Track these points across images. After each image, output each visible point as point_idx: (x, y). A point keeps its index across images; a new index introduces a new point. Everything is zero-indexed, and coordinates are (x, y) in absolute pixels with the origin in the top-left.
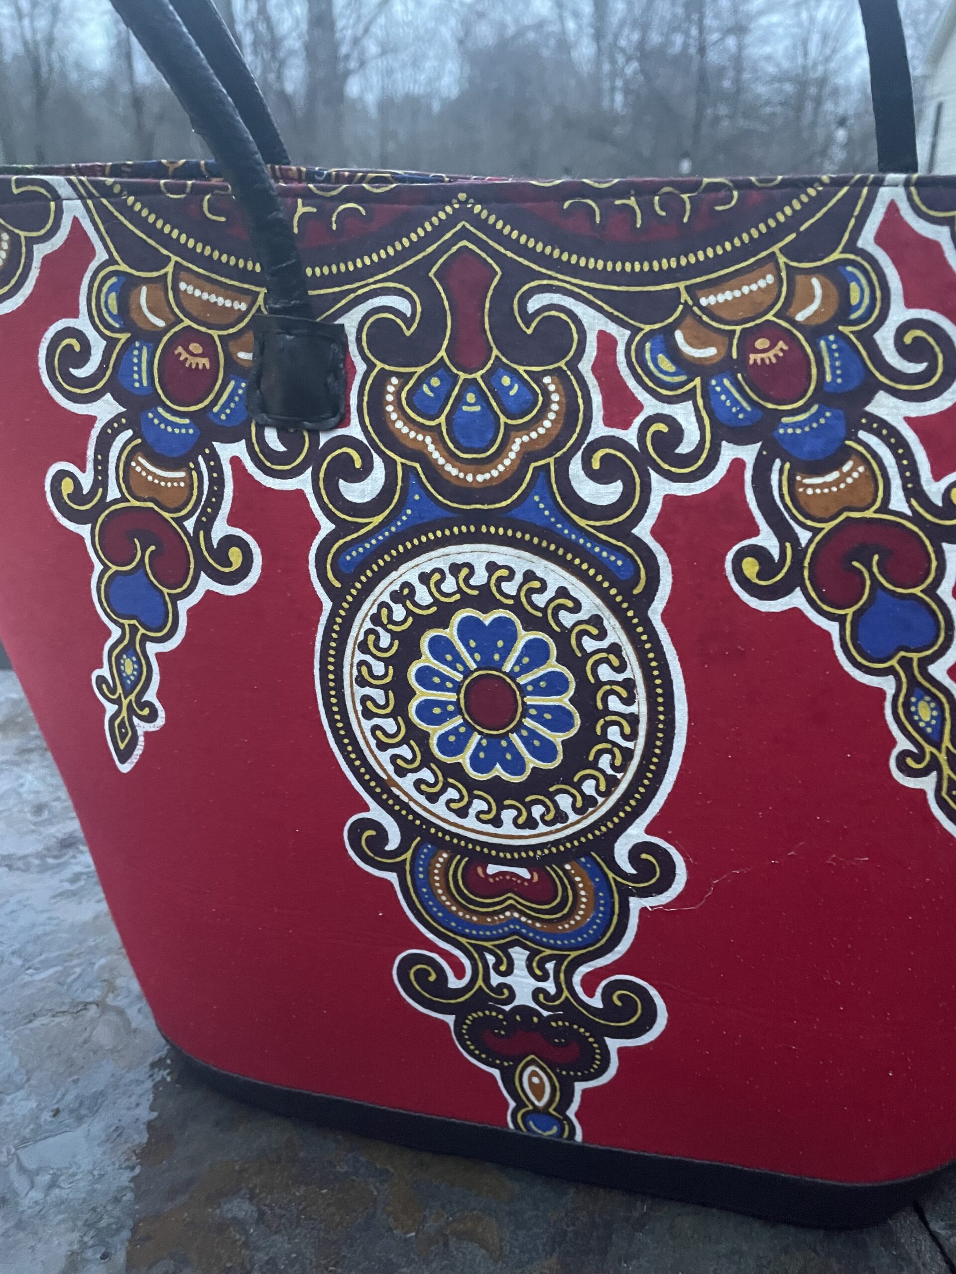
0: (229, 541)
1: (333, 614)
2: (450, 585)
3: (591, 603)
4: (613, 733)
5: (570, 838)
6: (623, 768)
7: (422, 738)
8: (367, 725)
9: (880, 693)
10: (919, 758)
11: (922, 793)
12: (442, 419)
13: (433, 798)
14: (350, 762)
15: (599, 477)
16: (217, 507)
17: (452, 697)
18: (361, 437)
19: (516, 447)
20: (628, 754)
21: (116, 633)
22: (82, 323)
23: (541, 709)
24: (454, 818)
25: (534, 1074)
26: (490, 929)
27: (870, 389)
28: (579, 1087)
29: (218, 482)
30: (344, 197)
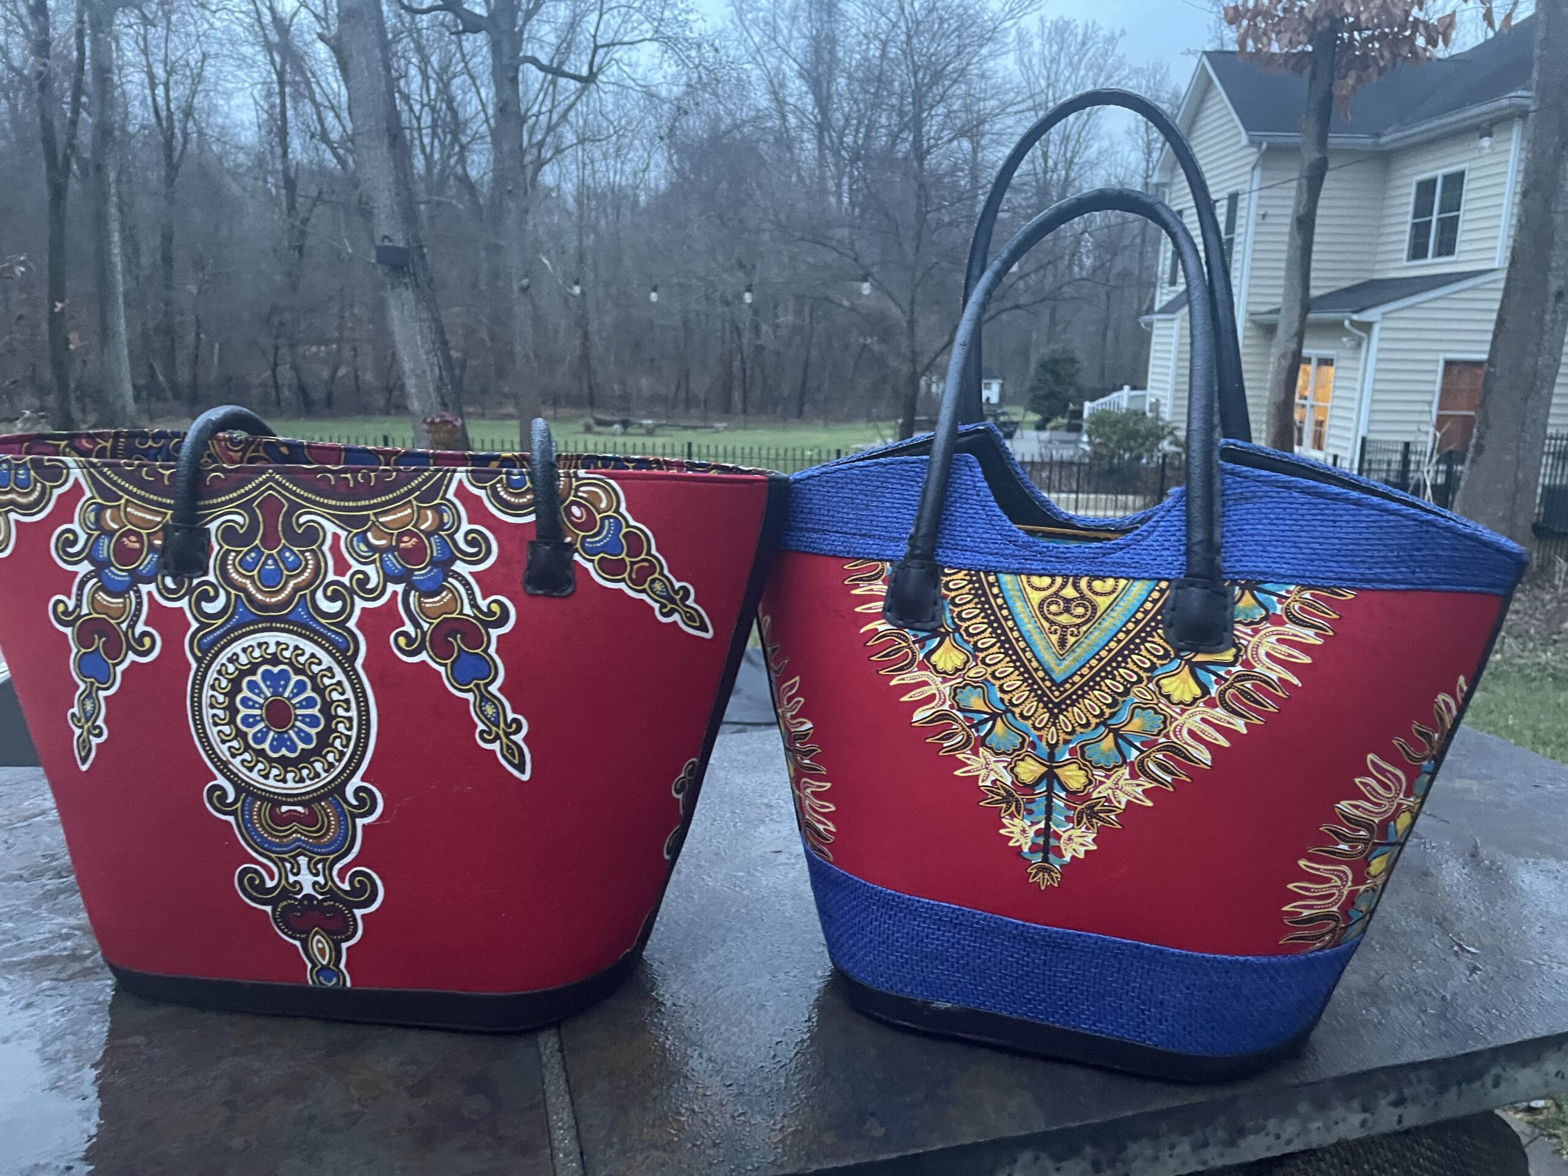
0: (145, 634)
1: (198, 670)
2: (257, 653)
3: (327, 660)
4: (341, 727)
5: (323, 787)
6: (347, 746)
7: (244, 736)
8: (215, 730)
9: (467, 701)
10: (490, 734)
11: (493, 752)
12: (255, 573)
13: (251, 769)
14: (206, 752)
15: (332, 599)
16: (138, 617)
17: (258, 712)
18: (214, 581)
19: (291, 584)
20: (349, 738)
21: (82, 686)
22: (75, 526)
23: (304, 716)
24: (262, 780)
25: (319, 941)
26: (286, 845)
27: (454, 559)
28: (345, 946)
29: (140, 604)
30: (214, 470)
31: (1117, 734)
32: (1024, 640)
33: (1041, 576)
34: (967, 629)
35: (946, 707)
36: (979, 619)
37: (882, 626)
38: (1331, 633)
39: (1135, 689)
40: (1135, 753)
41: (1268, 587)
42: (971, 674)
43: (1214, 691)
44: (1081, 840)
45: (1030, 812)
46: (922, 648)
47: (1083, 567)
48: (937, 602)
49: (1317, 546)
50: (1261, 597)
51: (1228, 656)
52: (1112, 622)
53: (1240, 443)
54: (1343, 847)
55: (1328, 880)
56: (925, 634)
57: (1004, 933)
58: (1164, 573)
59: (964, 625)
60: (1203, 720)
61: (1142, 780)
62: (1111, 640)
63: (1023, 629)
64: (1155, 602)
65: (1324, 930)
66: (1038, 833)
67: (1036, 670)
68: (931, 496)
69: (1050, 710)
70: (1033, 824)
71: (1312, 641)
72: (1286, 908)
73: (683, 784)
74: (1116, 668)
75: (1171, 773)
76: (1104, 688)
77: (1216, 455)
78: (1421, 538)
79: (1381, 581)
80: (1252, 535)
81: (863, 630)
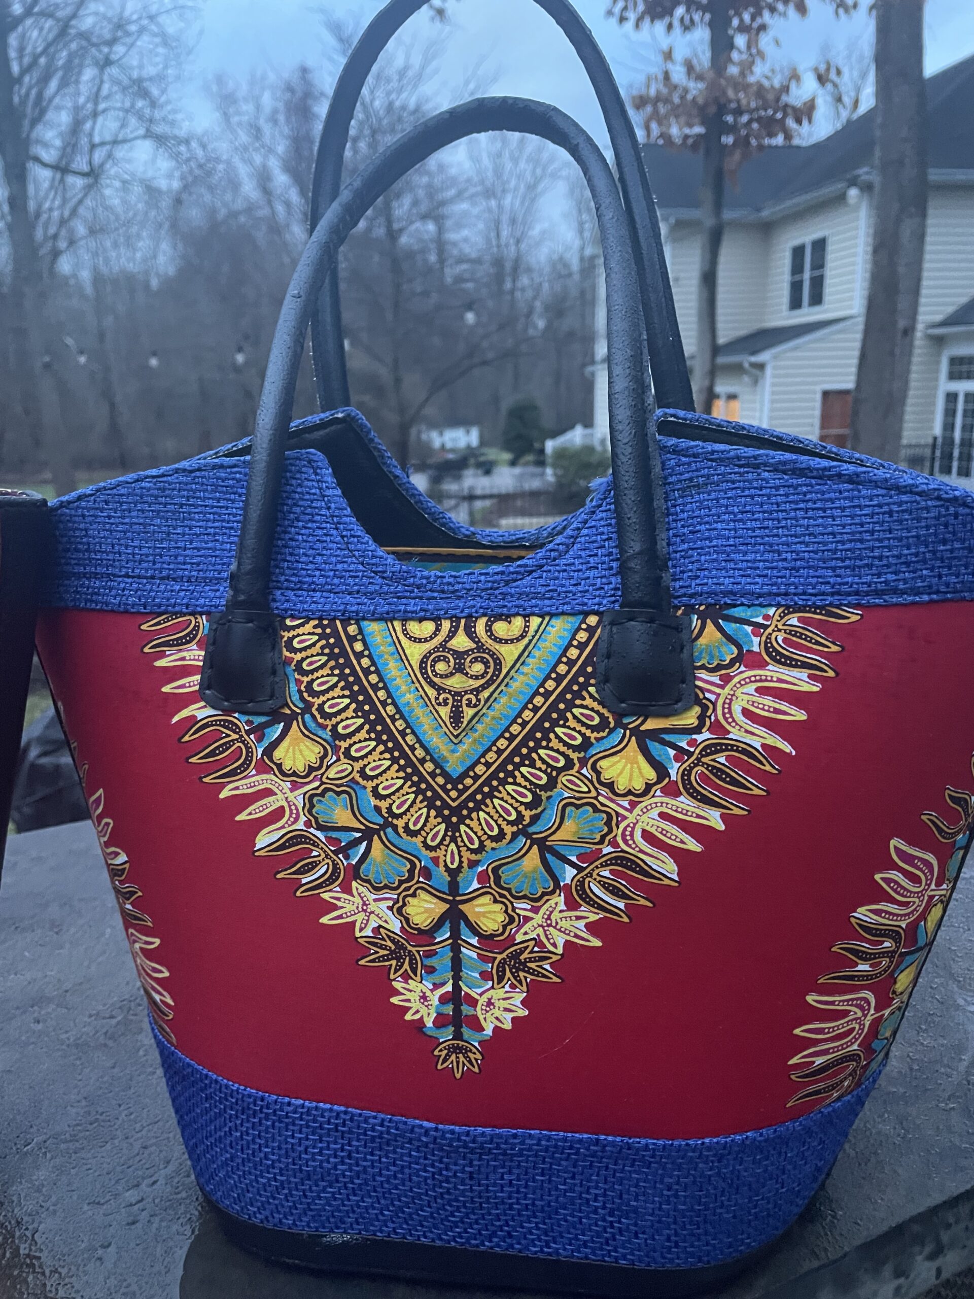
31: (543, 845)
32: (402, 717)
33: (421, 620)
34: (321, 709)
35: (300, 825)
36: (337, 692)
37: (201, 711)
38: (831, 674)
39: (563, 779)
40: (570, 872)
41: (738, 612)
42: (332, 773)
43: (674, 771)
44: (505, 1004)
45: (431, 970)
46: (260, 740)
47: (478, 603)
48: (277, 669)
49: (799, 547)
50: (730, 627)
51: (690, 718)
52: (522, 683)
53: (681, 413)
54: (863, 967)
55: (846, 1013)
56: (263, 719)
57: (410, 1141)
58: (591, 604)
59: (318, 701)
60: (662, 815)
61: (584, 910)
62: (525, 707)
63: (401, 702)
64: (582, 646)
65: (841, 1076)
66: (443, 999)
67: (422, 761)
68: (255, 514)
69: (447, 820)
70: (436, 986)
71: (805, 688)
72: (794, 1061)
74: (535, 750)
75: (624, 896)
76: (520, 780)
77: (652, 428)
78: (946, 526)
79: (895, 591)
80: (710, 539)
81: (176, 719)
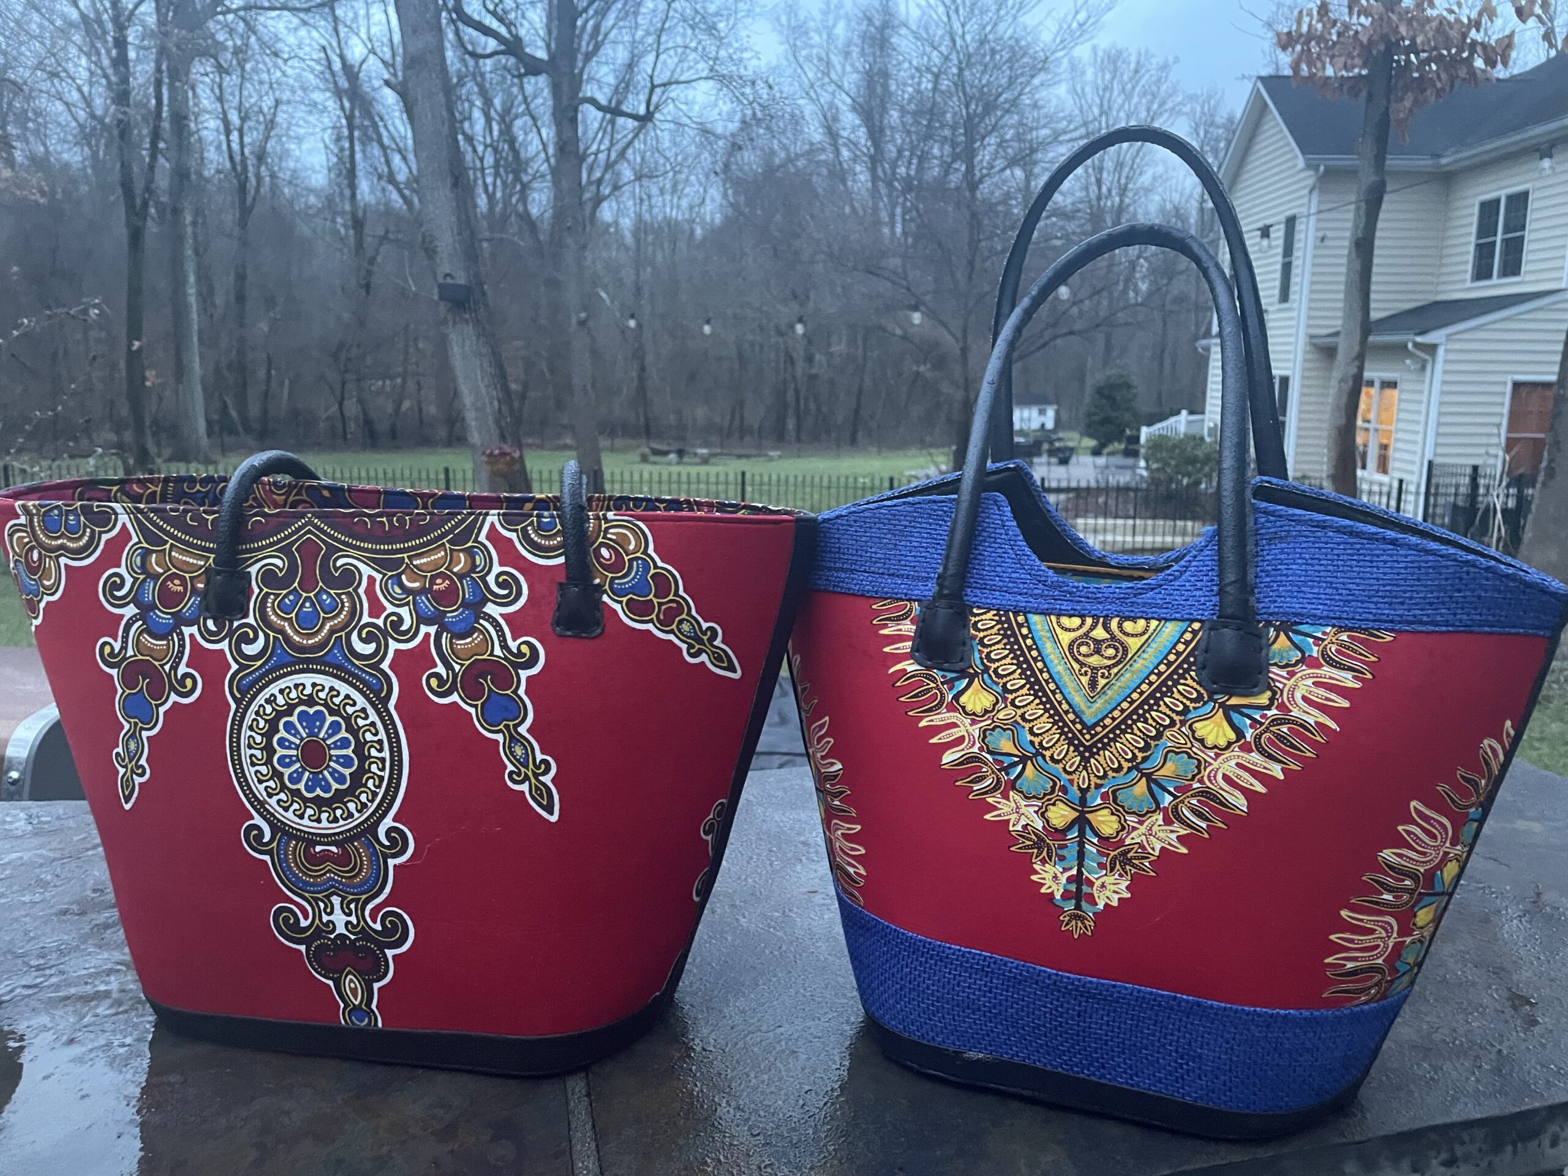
0: (186, 675)
1: (237, 711)
2: (293, 695)
3: (361, 702)
4: (374, 768)
5: (356, 827)
6: (379, 787)
7: (280, 776)
8: (253, 770)
9: (497, 742)
10: (519, 774)
11: (523, 792)
12: (293, 615)
13: (286, 809)
14: (244, 791)
15: (366, 641)
16: (181, 659)
17: (294, 752)
18: (253, 623)
19: (327, 627)
20: (381, 778)
21: (127, 726)
22: (122, 571)
23: (338, 757)
24: (297, 820)
25: (351, 981)
26: (320, 885)
27: (485, 601)
28: (376, 986)
29: (182, 646)
30: (255, 515)
32: (1054, 682)
33: (1071, 616)
34: (995, 671)
35: (975, 749)
36: (1008, 660)
37: (910, 666)
38: (1369, 676)
39: (1167, 733)
40: (1168, 799)
41: (1304, 628)
42: (1001, 715)
43: (1249, 734)
44: (1114, 888)
45: (1062, 858)
46: (951, 689)
47: (1113, 607)
48: (965, 643)
49: (1352, 586)
50: (1297, 638)
51: (1264, 699)
52: (1143, 664)
53: (1274, 480)
54: (1388, 897)
55: (1373, 931)
56: (954, 675)
57: (1036, 983)
58: (1196, 615)
59: (994, 666)
60: (1238, 765)
61: (1176, 826)
62: (1143, 682)
63: (1053, 671)
64: (1187, 643)
65: (1369, 983)
66: (1070, 880)
67: (1067, 712)
68: (959, 536)
69: (1081, 754)
70: (1065, 870)
71: (1350, 684)
72: (1329, 960)
73: (712, 825)
74: (1148, 711)
75: (1206, 819)
76: (1136, 731)
77: (1249, 493)
78: (1461, 579)
79: (1421, 622)
80: (1287, 575)
81: (891, 670)
